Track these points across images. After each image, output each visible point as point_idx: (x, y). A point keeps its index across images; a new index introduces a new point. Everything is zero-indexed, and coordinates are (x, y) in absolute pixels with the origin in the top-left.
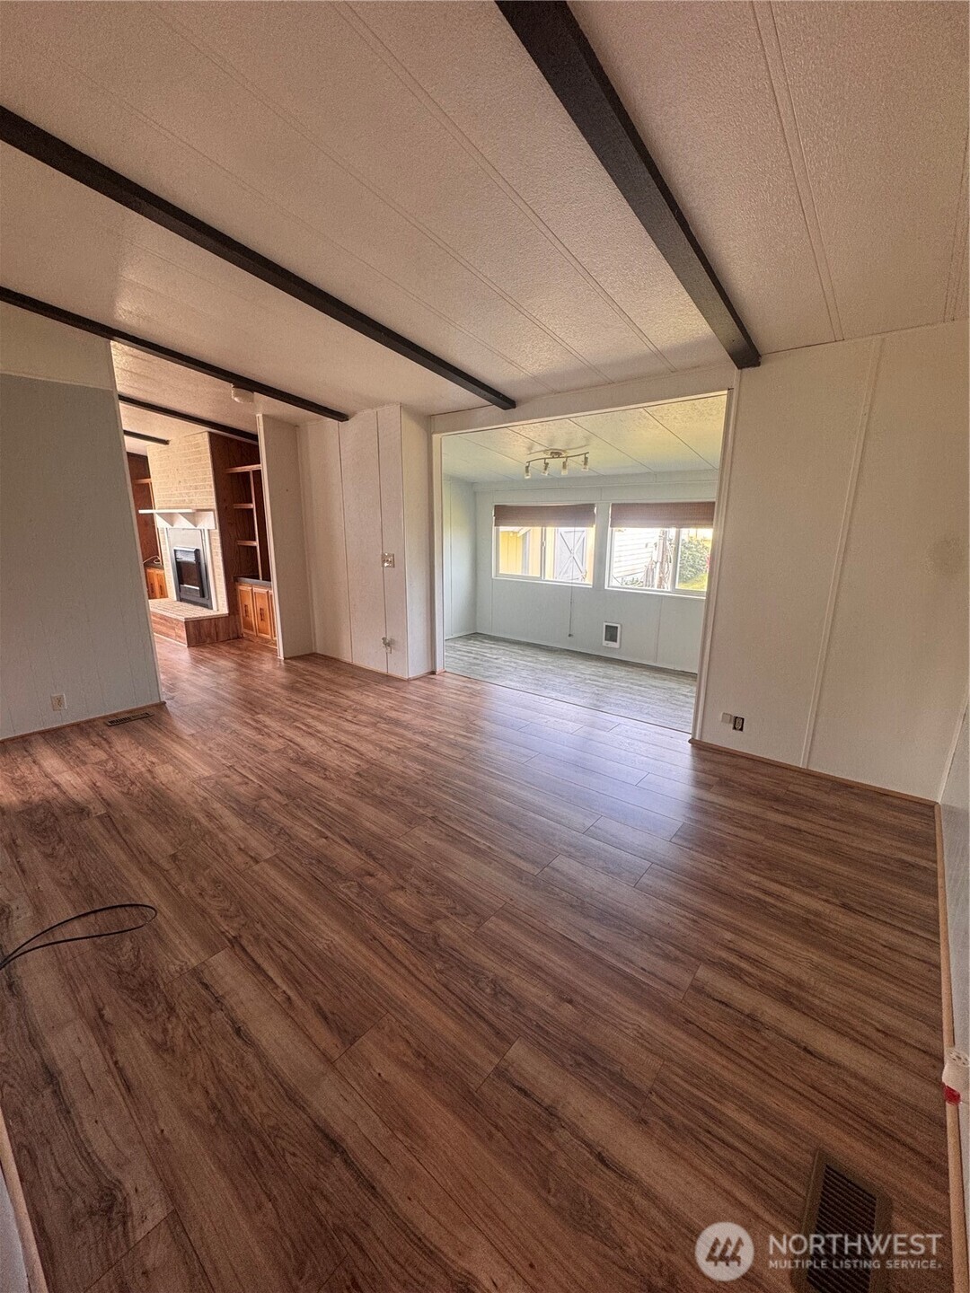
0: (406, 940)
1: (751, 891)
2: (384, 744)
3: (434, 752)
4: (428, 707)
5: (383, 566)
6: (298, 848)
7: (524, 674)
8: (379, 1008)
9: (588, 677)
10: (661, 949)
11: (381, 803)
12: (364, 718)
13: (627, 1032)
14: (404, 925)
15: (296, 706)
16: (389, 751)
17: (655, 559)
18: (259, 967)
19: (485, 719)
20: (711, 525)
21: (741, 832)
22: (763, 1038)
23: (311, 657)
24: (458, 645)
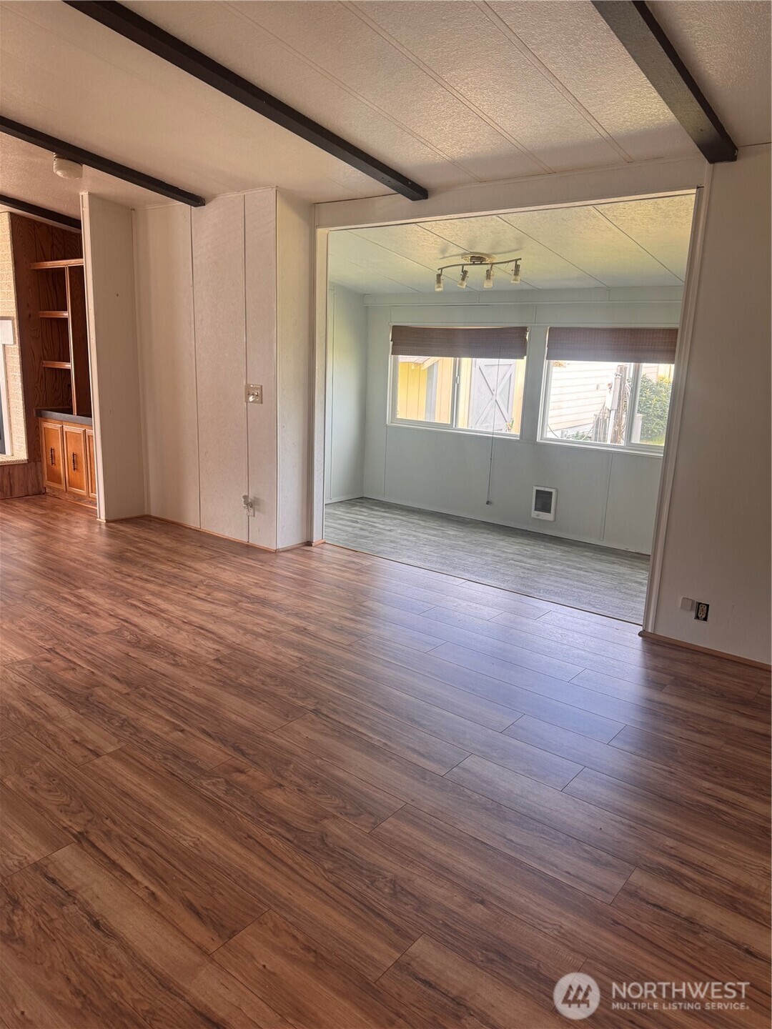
0: (288, 840)
1: (702, 799)
2: (250, 627)
3: (315, 636)
4: (304, 584)
5: (247, 401)
6: (147, 742)
7: (427, 550)
8: (259, 905)
9: (512, 556)
10: (591, 854)
11: (248, 693)
12: (220, 595)
13: (546, 931)
14: (285, 824)
15: (130, 580)
16: (257, 635)
17: (609, 406)
18: (113, 863)
19: (379, 601)
20: (671, 361)
21: (696, 736)
22: (701, 940)
23: (143, 520)
24: (340, 512)
